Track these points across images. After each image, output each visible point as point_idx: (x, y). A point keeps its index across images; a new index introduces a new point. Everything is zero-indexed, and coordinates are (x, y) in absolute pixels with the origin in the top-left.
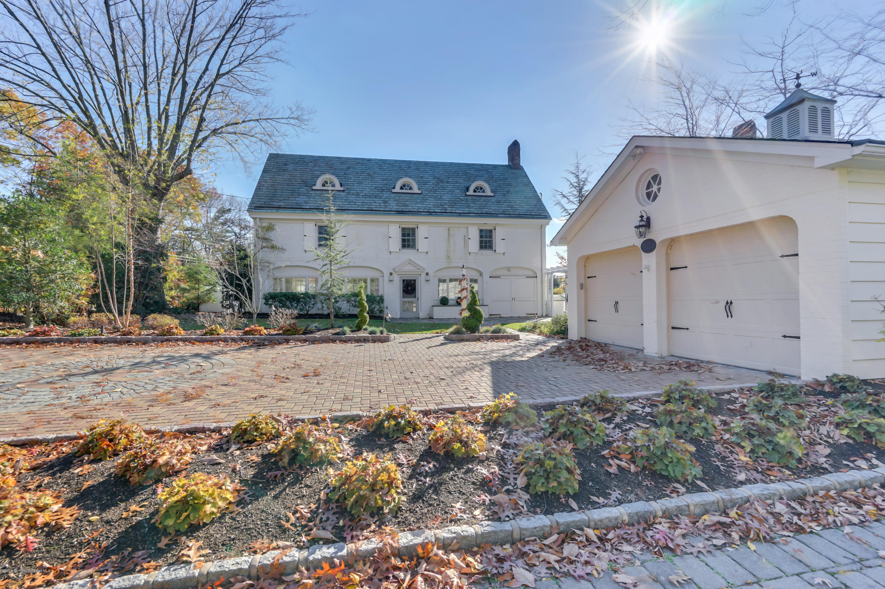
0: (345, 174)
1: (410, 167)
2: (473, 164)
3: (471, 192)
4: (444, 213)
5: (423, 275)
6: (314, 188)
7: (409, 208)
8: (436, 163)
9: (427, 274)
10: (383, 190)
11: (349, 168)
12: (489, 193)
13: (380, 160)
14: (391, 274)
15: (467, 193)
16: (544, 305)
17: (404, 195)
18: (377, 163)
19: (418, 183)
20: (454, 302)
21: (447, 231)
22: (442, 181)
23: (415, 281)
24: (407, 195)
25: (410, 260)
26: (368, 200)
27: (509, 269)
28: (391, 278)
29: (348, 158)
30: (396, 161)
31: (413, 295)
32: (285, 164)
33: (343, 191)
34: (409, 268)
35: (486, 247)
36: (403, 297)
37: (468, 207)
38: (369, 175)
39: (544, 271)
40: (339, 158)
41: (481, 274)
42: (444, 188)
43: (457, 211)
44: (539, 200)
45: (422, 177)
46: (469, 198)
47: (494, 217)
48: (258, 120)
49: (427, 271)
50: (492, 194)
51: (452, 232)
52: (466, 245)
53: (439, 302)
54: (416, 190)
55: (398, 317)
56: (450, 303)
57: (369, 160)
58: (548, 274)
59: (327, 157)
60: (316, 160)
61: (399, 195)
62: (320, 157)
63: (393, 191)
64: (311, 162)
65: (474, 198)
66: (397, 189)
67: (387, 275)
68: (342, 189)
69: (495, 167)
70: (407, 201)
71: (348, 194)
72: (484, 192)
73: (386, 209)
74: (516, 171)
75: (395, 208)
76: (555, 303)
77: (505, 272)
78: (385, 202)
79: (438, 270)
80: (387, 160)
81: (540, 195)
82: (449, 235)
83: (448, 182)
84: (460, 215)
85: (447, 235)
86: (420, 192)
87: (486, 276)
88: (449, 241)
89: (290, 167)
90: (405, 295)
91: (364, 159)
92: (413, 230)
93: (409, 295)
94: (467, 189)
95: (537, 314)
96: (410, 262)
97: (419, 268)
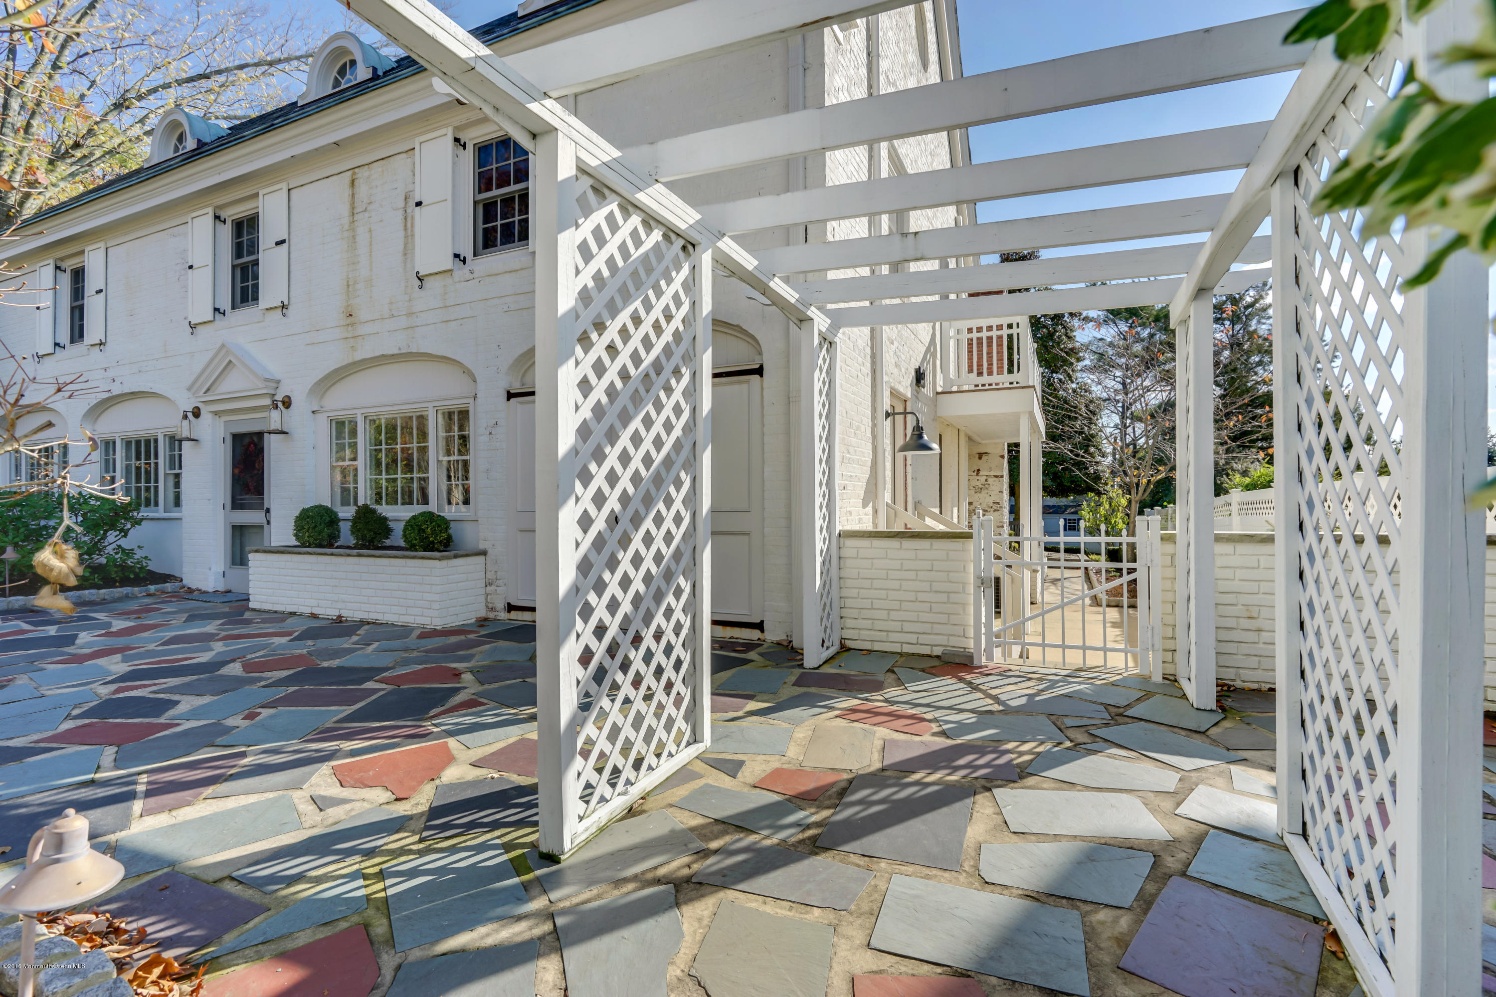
21: (347, 193)
34: (236, 382)
49: (285, 391)
51: (362, 190)
52: (411, 240)
54: (360, 72)
55: (215, 586)
85: (345, 210)
87: (488, 392)
95: (760, 626)
96: (232, 358)
97: (253, 377)
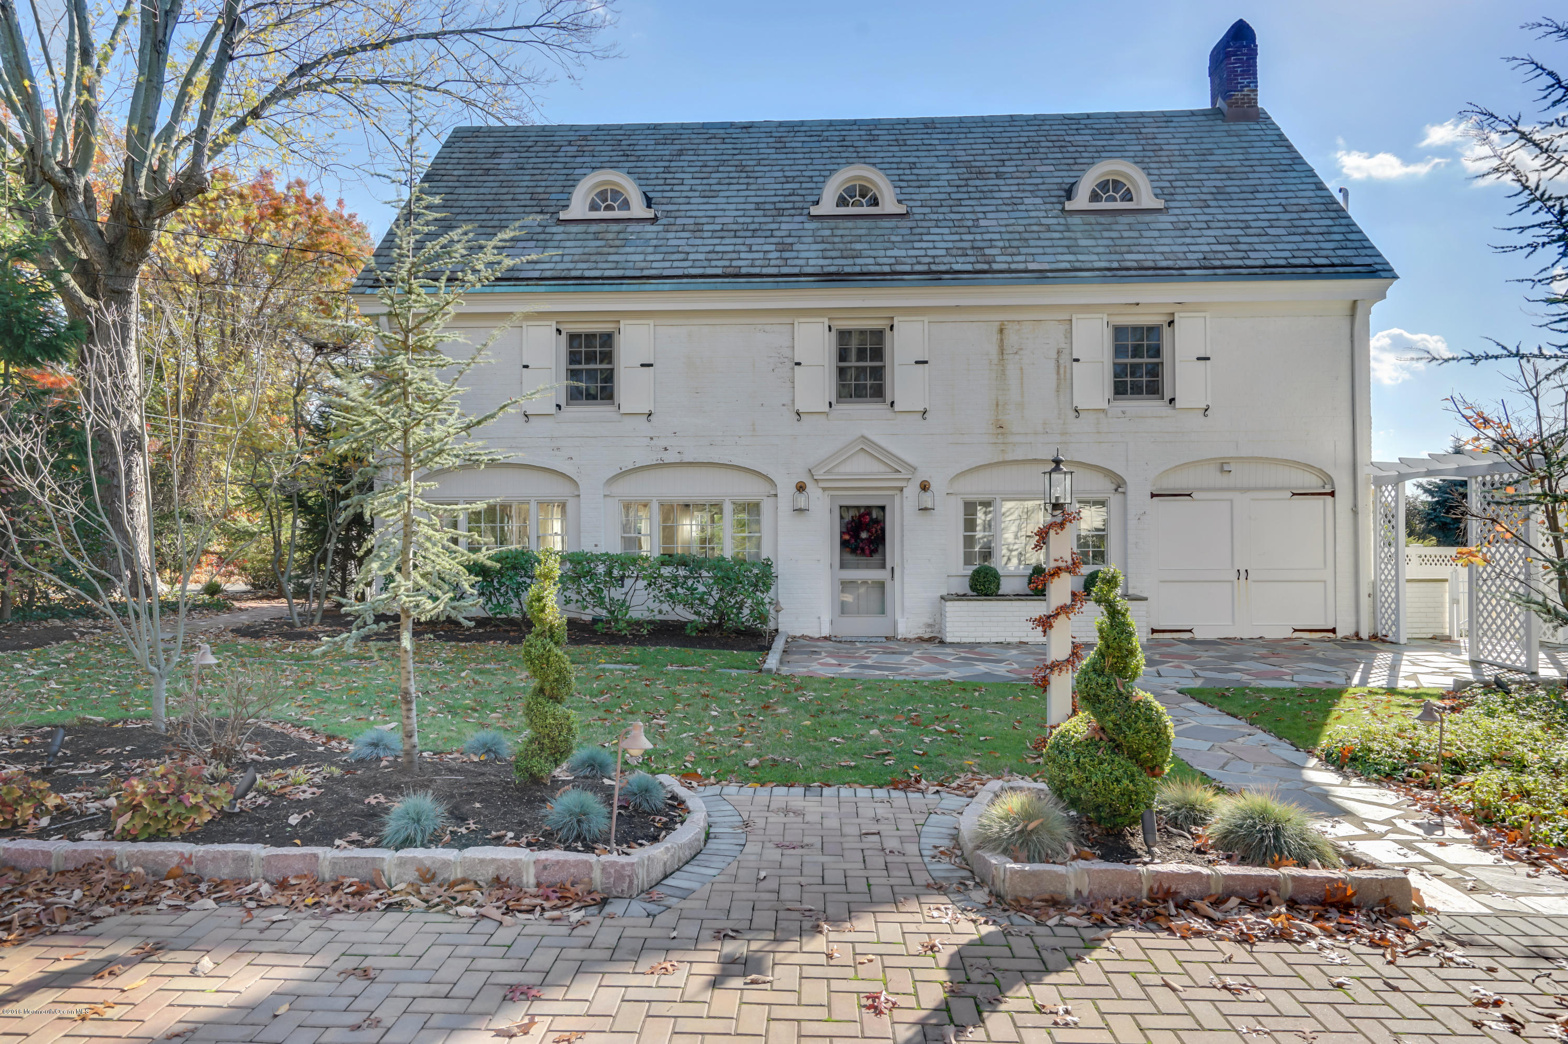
0: (667, 170)
1: (873, 139)
2: (1088, 116)
3: (1081, 201)
4: (985, 273)
5: (912, 490)
6: (563, 215)
7: (867, 263)
8: (961, 121)
9: (925, 487)
10: (780, 212)
11: (681, 153)
12: (1146, 198)
13: (781, 124)
14: (801, 488)
15: (1069, 206)
16: (1365, 602)
17: (850, 224)
18: (769, 134)
19: (899, 183)
20: (1020, 585)
21: (995, 337)
22: (980, 174)
23: (883, 508)
24: (861, 223)
25: (863, 437)
26: (728, 244)
27: (1223, 467)
28: (802, 502)
29: (683, 126)
30: (831, 123)
31: (877, 557)
32: (494, 155)
33: (654, 220)
34: (862, 466)
35: (1137, 390)
36: (843, 566)
37: (1071, 249)
38: (741, 168)
39: (1364, 472)
40: (656, 127)
41: (1119, 485)
42: (985, 195)
43: (1031, 266)
44: (1340, 213)
45: (912, 166)
46: (1076, 220)
47: (1169, 278)
48: (435, 36)
49: (923, 476)
50: (1159, 204)
51: (1012, 338)
52: (1064, 383)
53: (966, 582)
54: (889, 204)
55: (826, 632)
56: (1006, 586)
57: (747, 127)
58: (1379, 482)
59: (620, 127)
60: (585, 138)
61: (832, 223)
62: (599, 128)
63: (814, 211)
64: (570, 143)
65: (1092, 219)
66: (827, 206)
67: (786, 489)
68: (650, 214)
69: (1167, 118)
70: (859, 239)
71: (667, 228)
72: (1128, 197)
73: (785, 270)
74: (1242, 127)
75: (815, 264)
76: (1410, 593)
77: (1213, 477)
78: (783, 247)
79: (963, 473)
80: (802, 123)
81: (1339, 198)
82: (1002, 351)
83: (999, 175)
84: (1042, 276)
85: (994, 350)
86: (902, 209)
87: (1138, 492)
88: (1002, 373)
89: (506, 161)
90: (849, 557)
91: (732, 125)
92: (878, 335)
93: (863, 559)
94: (1069, 194)
95: (1333, 631)
96: (867, 446)
97: (897, 465)
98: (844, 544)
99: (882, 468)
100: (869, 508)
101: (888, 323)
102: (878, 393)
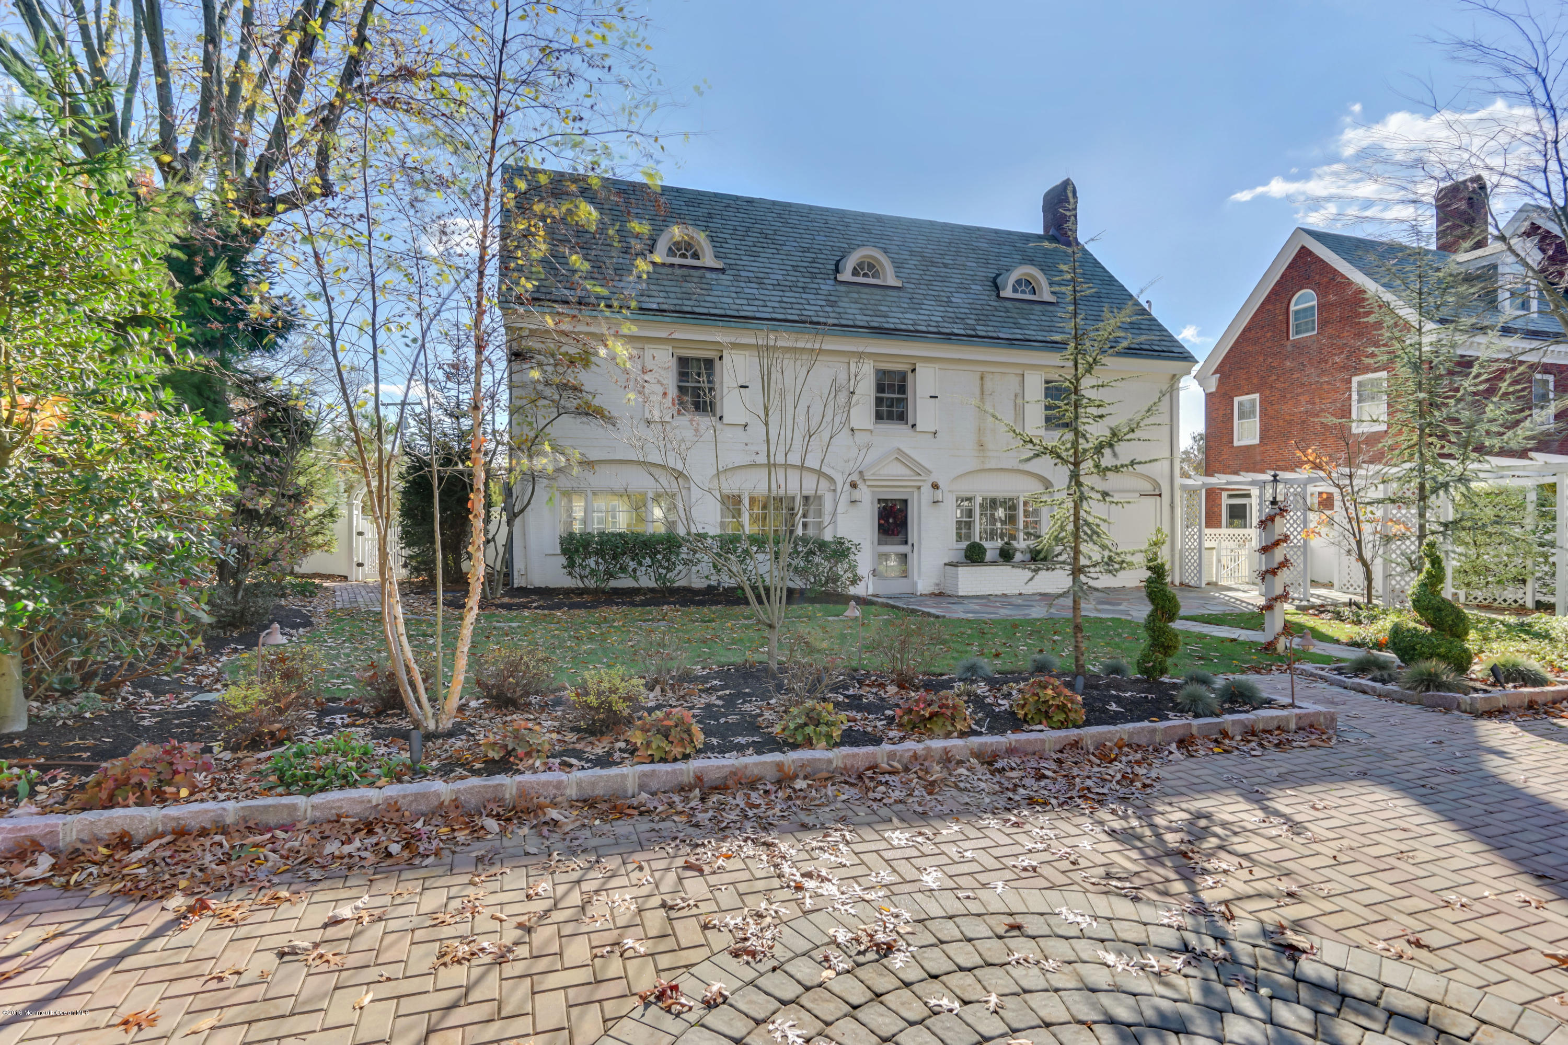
0: (708, 229)
4: (972, 338)
5: (926, 489)
6: (654, 259)
9: (935, 486)
10: (813, 275)
12: (1045, 295)
14: (854, 485)
15: (1002, 294)
17: (867, 290)
21: (978, 382)
22: (933, 263)
23: (906, 501)
24: (874, 291)
25: (898, 449)
28: (855, 496)
31: (902, 536)
33: (722, 271)
34: (898, 470)
36: (879, 543)
37: (1017, 325)
39: (1177, 482)
42: (944, 279)
43: (1001, 335)
46: (1008, 304)
49: (934, 478)
50: (1053, 299)
51: (988, 384)
52: (1019, 416)
53: (962, 553)
54: (888, 278)
56: (989, 556)
65: (1017, 304)
67: (843, 486)
68: (721, 264)
70: (879, 303)
71: (736, 279)
73: (844, 322)
75: (861, 319)
78: (831, 304)
79: (959, 477)
82: (982, 393)
84: (1012, 343)
85: (977, 391)
86: (899, 284)
88: (982, 406)
90: (884, 536)
92: (903, 376)
93: (889, 538)
94: (996, 285)
96: (901, 457)
97: (918, 470)
98: (880, 526)
99: (908, 472)
100: (894, 501)
101: (910, 367)
102: (902, 417)
